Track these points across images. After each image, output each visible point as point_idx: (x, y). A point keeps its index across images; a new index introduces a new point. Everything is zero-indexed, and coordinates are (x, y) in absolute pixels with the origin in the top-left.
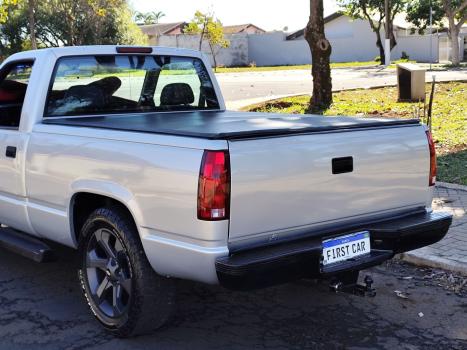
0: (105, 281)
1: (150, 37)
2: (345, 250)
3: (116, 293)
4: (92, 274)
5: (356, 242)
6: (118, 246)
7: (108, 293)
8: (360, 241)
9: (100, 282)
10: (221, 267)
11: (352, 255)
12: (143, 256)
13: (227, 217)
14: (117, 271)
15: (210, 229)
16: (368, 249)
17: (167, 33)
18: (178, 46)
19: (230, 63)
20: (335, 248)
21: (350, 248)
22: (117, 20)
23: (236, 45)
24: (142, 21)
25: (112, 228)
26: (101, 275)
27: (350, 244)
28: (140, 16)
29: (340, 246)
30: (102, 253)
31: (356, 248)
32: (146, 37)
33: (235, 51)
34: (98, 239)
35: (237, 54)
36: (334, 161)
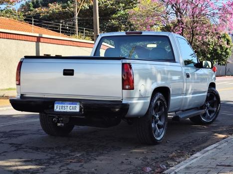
2: (66, 107)
8: (74, 106)
11: (69, 110)
13: (19, 84)
16: (78, 110)
20: (61, 105)
21: (68, 107)
29: (64, 105)
31: (71, 108)
36: (64, 70)
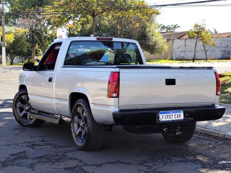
0: (80, 128)
1: (168, 40)
2: (171, 116)
3: (83, 133)
4: (76, 125)
5: (177, 114)
6: (84, 114)
7: (80, 133)
8: (178, 114)
9: (78, 128)
10: (115, 115)
11: (174, 119)
12: (93, 118)
13: (118, 97)
14: (84, 124)
15: (112, 101)
16: (182, 117)
17: (179, 38)
18: (185, 46)
19: (220, 57)
20: (166, 115)
21: (173, 116)
22: (148, 29)
23: (224, 45)
24: (165, 31)
25: (82, 107)
26: (79, 126)
27: (174, 114)
28: (163, 27)
29: (169, 114)
30: (80, 117)
31: (176, 116)
32: (165, 40)
33: (223, 49)
34: (78, 111)
35: (225, 51)
36: (167, 80)
